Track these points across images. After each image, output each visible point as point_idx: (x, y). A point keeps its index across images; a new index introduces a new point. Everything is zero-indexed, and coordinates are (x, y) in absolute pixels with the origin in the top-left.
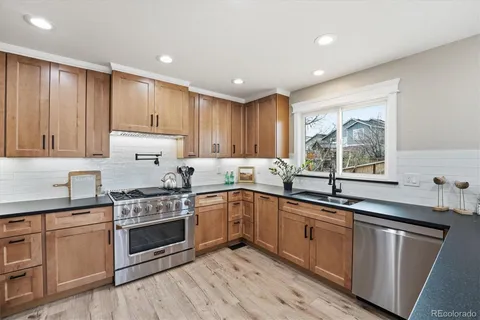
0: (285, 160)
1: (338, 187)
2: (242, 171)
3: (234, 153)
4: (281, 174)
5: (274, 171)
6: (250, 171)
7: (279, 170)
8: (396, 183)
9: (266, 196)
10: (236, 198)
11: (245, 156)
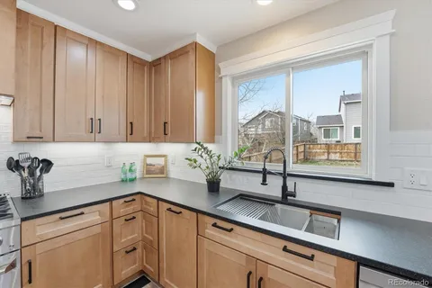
0: (210, 147)
1: (290, 188)
2: (149, 161)
3: (131, 134)
4: (204, 167)
5: (193, 163)
6: (160, 161)
7: (200, 160)
8: (391, 185)
9: (177, 208)
10: (130, 209)
11: (151, 139)
